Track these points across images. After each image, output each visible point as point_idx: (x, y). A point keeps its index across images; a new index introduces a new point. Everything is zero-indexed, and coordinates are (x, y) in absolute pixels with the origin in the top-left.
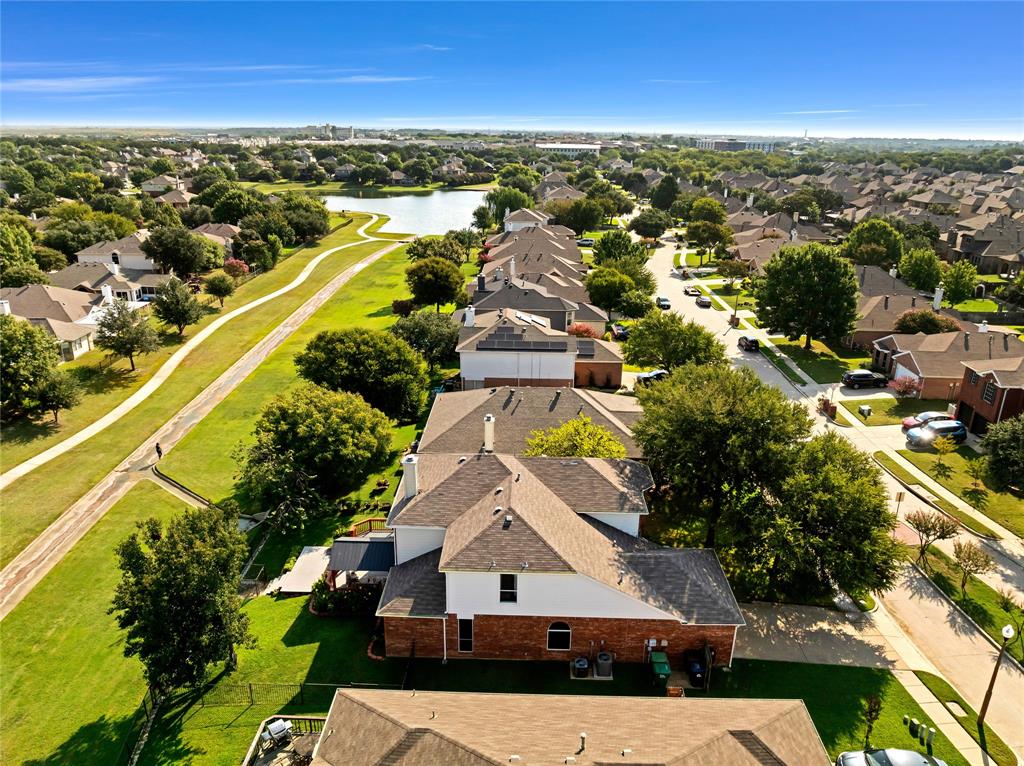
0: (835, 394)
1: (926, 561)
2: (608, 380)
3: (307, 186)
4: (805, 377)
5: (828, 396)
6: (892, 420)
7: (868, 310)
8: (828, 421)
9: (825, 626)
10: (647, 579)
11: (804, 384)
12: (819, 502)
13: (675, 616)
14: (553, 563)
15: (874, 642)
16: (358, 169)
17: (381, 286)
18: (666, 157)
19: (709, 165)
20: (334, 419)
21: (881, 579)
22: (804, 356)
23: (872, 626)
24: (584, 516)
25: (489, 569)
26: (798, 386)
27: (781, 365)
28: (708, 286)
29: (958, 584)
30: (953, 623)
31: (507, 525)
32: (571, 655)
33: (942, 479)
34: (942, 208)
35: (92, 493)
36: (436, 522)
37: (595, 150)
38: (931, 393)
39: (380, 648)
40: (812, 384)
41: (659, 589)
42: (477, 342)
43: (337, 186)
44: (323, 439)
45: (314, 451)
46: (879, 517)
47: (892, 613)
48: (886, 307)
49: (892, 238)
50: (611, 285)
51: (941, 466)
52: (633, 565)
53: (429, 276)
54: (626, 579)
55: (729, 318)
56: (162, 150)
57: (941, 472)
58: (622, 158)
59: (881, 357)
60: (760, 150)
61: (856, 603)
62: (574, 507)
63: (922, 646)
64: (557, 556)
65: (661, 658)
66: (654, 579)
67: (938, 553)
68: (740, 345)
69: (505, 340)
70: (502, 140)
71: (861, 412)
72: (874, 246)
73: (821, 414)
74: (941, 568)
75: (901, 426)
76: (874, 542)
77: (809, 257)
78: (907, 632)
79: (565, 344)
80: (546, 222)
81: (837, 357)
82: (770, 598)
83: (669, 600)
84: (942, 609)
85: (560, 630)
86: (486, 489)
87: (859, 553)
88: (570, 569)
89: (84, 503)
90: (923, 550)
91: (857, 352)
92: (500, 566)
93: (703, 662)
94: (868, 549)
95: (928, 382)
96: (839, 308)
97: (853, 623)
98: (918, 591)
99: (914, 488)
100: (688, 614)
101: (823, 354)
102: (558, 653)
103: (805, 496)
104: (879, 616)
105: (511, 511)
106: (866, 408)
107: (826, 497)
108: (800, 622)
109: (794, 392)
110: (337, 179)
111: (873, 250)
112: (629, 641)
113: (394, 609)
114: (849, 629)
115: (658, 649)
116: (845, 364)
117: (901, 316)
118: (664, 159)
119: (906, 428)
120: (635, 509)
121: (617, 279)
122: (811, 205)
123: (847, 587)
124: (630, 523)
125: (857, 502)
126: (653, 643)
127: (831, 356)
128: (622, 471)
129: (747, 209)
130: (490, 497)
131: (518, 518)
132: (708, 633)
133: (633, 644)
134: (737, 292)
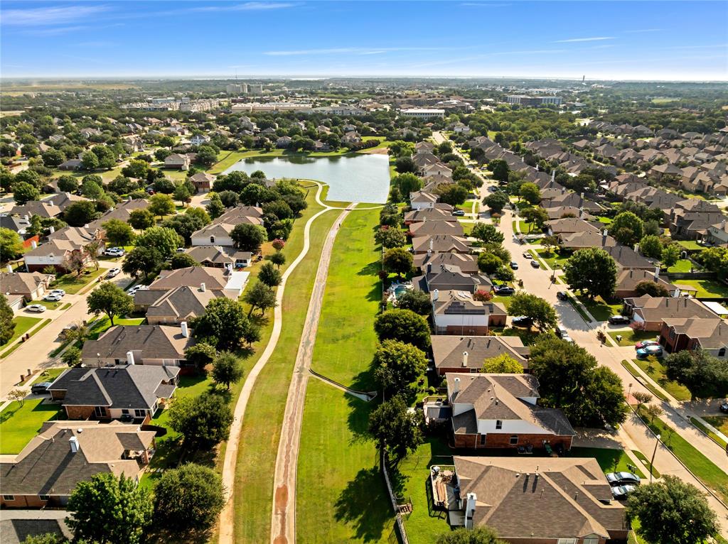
0: (604, 328)
1: (639, 411)
2: (500, 322)
3: (261, 153)
4: (591, 317)
5: (602, 331)
6: (631, 343)
7: (623, 279)
8: (602, 343)
9: (601, 435)
10: (542, 421)
11: (591, 321)
12: (599, 394)
13: (553, 433)
14: (515, 417)
15: (618, 441)
16: (293, 141)
17: (354, 250)
18: (490, 119)
19: (520, 129)
20: (410, 357)
21: (621, 419)
22: (590, 303)
23: (618, 435)
24: (518, 399)
25: (494, 419)
26: (588, 322)
27: (579, 309)
28: (536, 250)
29: (650, 420)
30: (647, 434)
31: (497, 404)
32: (518, 446)
33: (650, 374)
34: (672, 177)
35: (292, 383)
36: (469, 402)
37: (441, 114)
38: (650, 329)
39: (453, 444)
40: (595, 322)
41: (546, 424)
42: (444, 310)
43: (280, 152)
44: (407, 365)
45: (405, 371)
46: (621, 398)
47: (625, 430)
48: (631, 277)
49: (637, 223)
50: (491, 264)
51: (650, 367)
52: (537, 415)
53: (398, 260)
54: (536, 421)
55: (550, 276)
56: (150, 119)
57: (650, 370)
58: (461, 122)
59: (628, 307)
60: (553, 104)
61: (612, 427)
62: (514, 395)
63: (635, 441)
64: (515, 414)
65: (548, 447)
66: (544, 420)
67: (644, 408)
68: (558, 296)
69: (456, 308)
70: (370, 96)
71: (617, 339)
72: (627, 229)
73: (599, 339)
74: (645, 413)
75: (634, 347)
76: (618, 407)
77: (593, 257)
78: (631, 437)
79: (484, 310)
80: (435, 201)
81: (606, 304)
82: (582, 426)
83: (550, 428)
84: (643, 429)
85: (514, 438)
86: (484, 389)
87: (613, 411)
88: (520, 418)
89: (292, 388)
90: (639, 406)
91: (617, 301)
92: (497, 418)
93: (562, 447)
94: (616, 410)
95: (649, 324)
96: (608, 282)
97: (611, 434)
98: (636, 422)
99: (638, 378)
100: (556, 432)
101: (599, 302)
102: (513, 445)
103: (595, 392)
104: (621, 431)
105: (497, 399)
106: (619, 337)
107: (602, 392)
108: (592, 434)
109: (586, 326)
110: (279, 147)
111: (627, 232)
112: (537, 441)
113: (460, 431)
114: (609, 436)
115: (547, 443)
116: (610, 309)
117: (638, 283)
118: (488, 120)
119: (637, 348)
120: (536, 396)
121: (493, 260)
122: (591, 182)
123: (609, 422)
124: (533, 400)
125: (613, 394)
126: (545, 442)
127: (603, 304)
128: (528, 381)
129: (551, 185)
130: (486, 393)
131: (500, 401)
132: (563, 438)
133: (539, 442)
134: (552, 256)
